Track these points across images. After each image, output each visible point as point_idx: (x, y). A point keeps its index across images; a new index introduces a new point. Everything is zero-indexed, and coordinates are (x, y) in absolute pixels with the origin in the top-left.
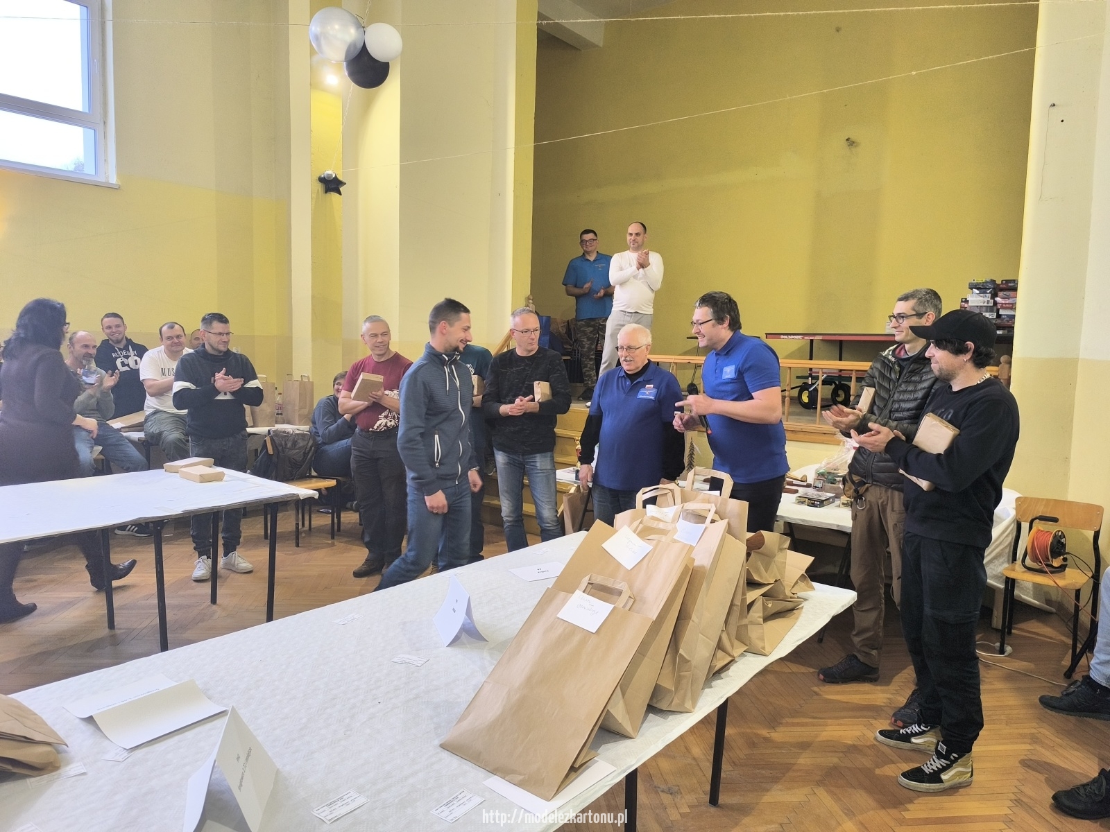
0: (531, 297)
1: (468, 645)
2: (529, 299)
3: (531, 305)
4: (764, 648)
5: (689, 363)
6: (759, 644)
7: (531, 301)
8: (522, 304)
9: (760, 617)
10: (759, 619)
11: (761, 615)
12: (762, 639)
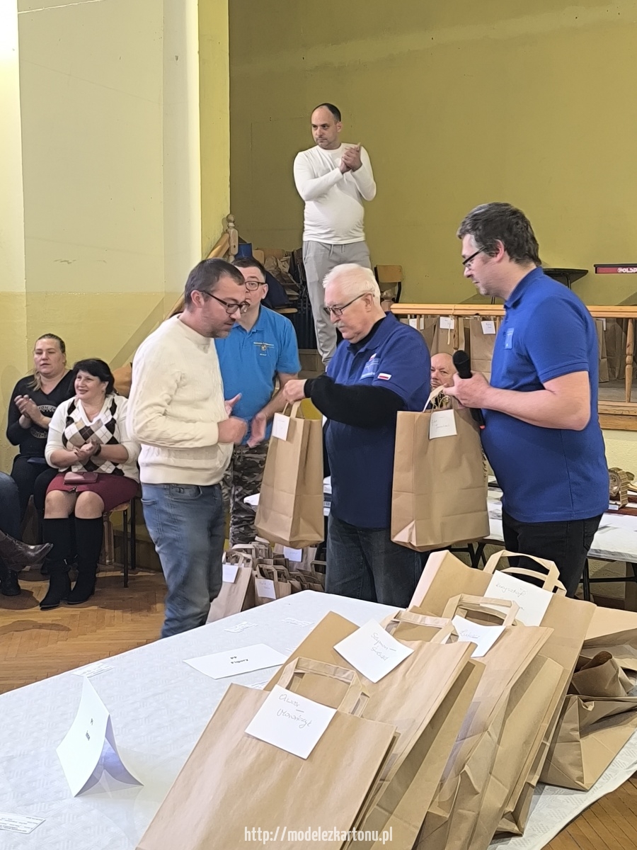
0: (232, 218)
1: (109, 793)
2: (229, 221)
3: (232, 231)
4: (581, 779)
5: (477, 314)
6: (575, 773)
7: (231, 224)
8: (217, 229)
9: (573, 730)
10: (572, 733)
11: (577, 726)
12: (579, 765)
